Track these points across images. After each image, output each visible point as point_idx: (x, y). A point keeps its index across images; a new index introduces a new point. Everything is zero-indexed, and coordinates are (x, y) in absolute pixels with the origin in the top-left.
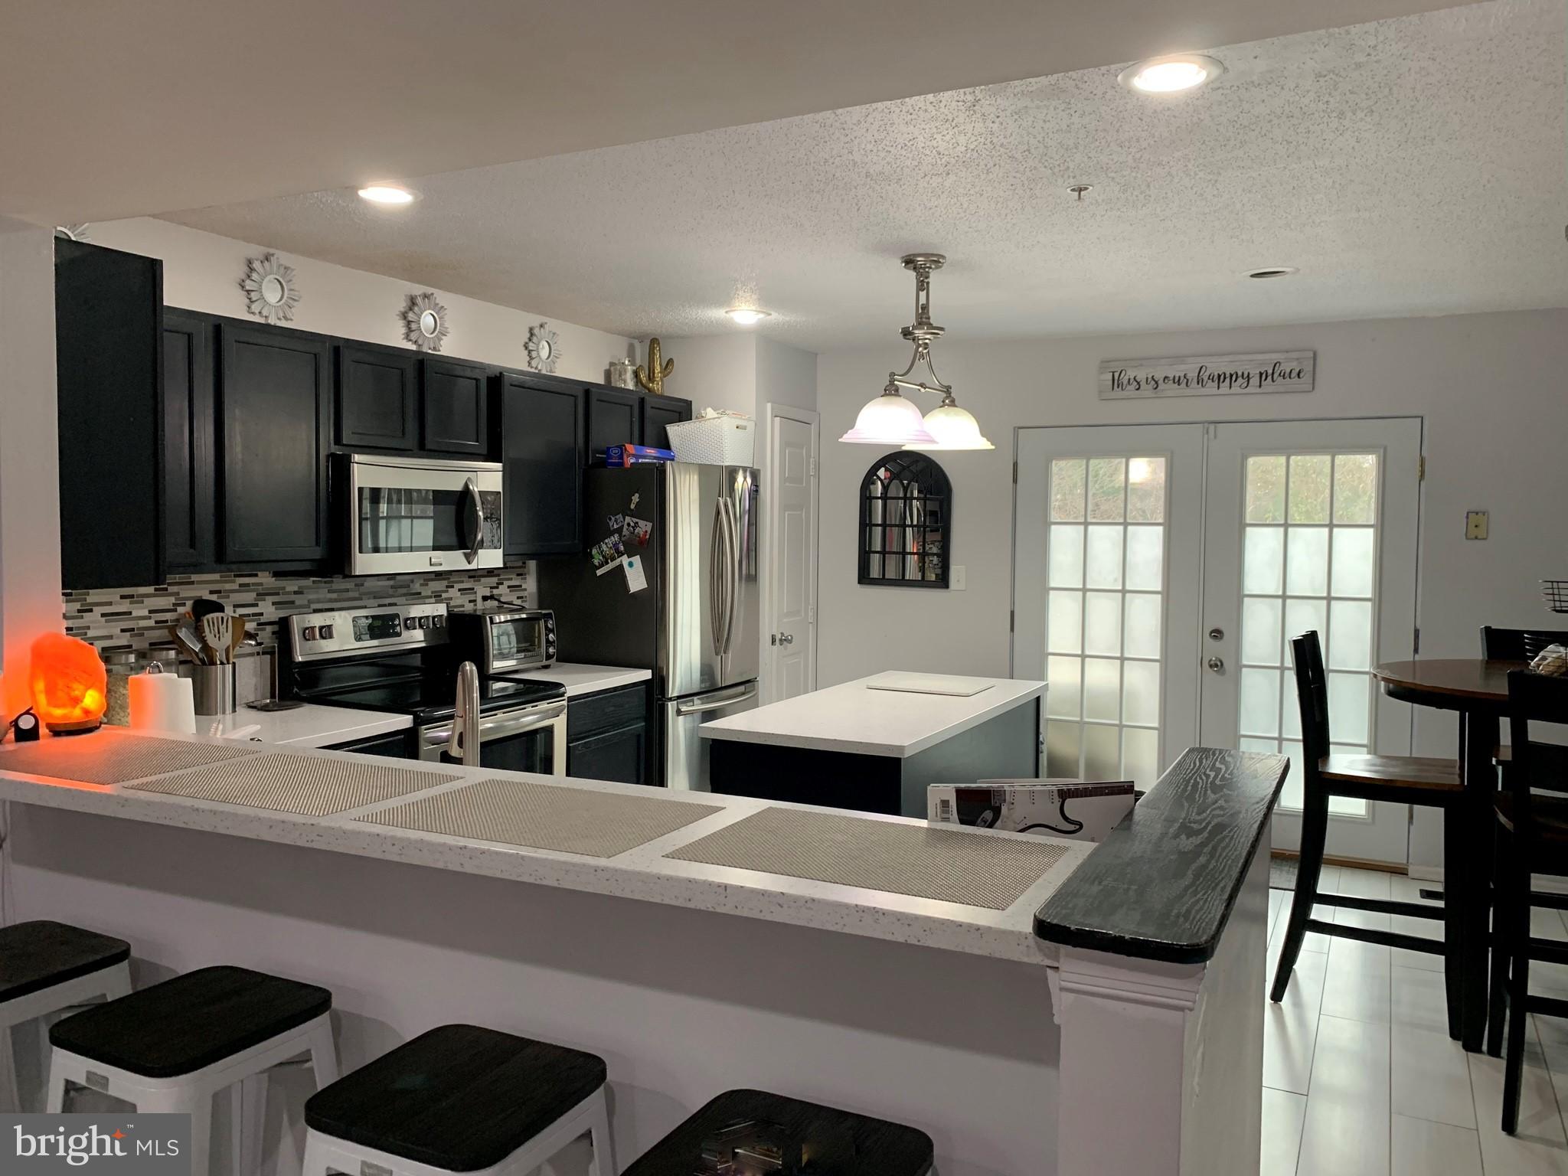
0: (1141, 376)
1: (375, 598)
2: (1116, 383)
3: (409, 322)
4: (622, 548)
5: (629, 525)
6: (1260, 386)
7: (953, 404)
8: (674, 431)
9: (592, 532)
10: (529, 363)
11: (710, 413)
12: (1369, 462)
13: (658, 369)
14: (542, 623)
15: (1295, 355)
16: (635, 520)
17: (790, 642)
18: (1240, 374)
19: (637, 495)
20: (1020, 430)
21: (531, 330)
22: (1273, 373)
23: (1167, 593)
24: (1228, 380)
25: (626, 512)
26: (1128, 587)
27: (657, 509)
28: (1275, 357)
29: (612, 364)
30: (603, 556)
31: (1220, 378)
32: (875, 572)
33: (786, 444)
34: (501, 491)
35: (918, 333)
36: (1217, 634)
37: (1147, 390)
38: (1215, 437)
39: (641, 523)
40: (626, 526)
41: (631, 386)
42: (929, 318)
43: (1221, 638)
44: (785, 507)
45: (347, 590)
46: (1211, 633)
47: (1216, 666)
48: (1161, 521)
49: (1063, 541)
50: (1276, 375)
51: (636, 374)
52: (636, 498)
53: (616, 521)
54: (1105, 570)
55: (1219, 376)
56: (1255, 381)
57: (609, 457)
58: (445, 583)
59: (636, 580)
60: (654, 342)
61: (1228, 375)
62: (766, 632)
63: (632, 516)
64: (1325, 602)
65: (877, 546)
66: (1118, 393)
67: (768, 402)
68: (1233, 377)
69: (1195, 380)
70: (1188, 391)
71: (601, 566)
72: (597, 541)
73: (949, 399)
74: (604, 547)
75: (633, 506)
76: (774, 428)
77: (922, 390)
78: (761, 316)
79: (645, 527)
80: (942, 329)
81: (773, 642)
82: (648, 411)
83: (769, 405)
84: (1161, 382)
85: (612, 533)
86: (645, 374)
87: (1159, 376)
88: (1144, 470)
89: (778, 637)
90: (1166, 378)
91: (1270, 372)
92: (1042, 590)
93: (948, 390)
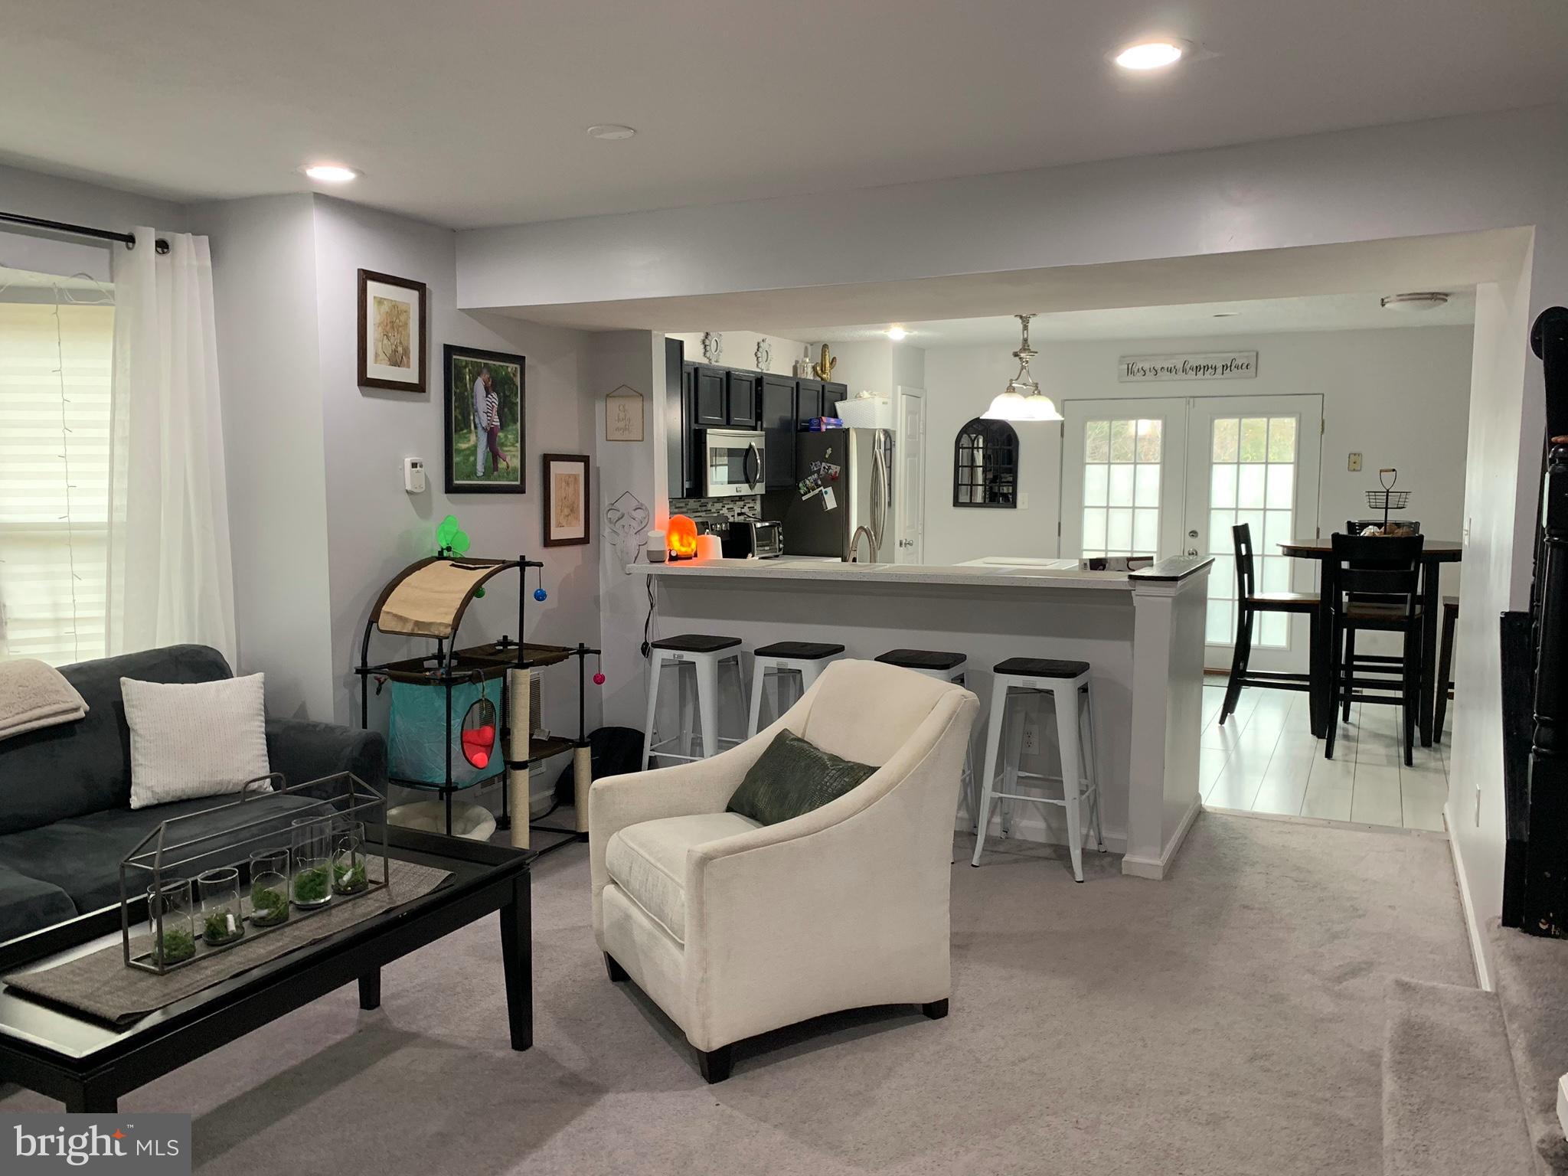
0: (1147, 366)
1: (694, 512)
2: (1130, 371)
3: (705, 346)
4: (820, 483)
5: (824, 468)
6: (1223, 374)
7: (1039, 393)
8: (840, 406)
9: (799, 472)
10: (757, 365)
11: (865, 394)
12: (1290, 423)
13: (828, 365)
14: (776, 528)
15: (1246, 354)
16: (829, 465)
17: (911, 545)
18: (1210, 366)
19: (830, 449)
20: (1066, 402)
21: (758, 343)
22: (1231, 366)
23: (1162, 508)
24: (1202, 370)
25: (823, 459)
26: (1136, 505)
27: (843, 459)
28: (1233, 355)
29: (797, 362)
30: (807, 488)
31: (1198, 369)
32: (964, 498)
33: (909, 412)
34: (764, 447)
35: (1022, 355)
36: (1194, 534)
37: (1150, 375)
38: (1194, 406)
39: (833, 466)
40: (822, 468)
41: (810, 376)
42: (1028, 346)
43: (1197, 536)
44: (908, 455)
45: (682, 507)
46: (1191, 532)
47: (1193, 554)
48: (1158, 461)
49: (1094, 475)
50: (1233, 367)
51: (814, 368)
52: (829, 451)
53: (816, 465)
54: (1121, 495)
55: (1197, 367)
56: (1219, 370)
57: (811, 425)
58: (721, 504)
59: (831, 502)
60: (825, 346)
61: (1202, 367)
62: (898, 537)
63: (827, 462)
64: (1262, 512)
65: (966, 480)
66: (1131, 377)
67: (899, 385)
68: (1206, 368)
69: (1181, 370)
70: (1177, 377)
71: (805, 494)
72: (803, 479)
73: (1037, 390)
74: (807, 482)
75: (827, 456)
76: (902, 401)
77: (1025, 387)
78: (907, 333)
79: (835, 469)
80: (1036, 353)
81: (901, 544)
82: (827, 394)
83: (899, 387)
84: (1159, 371)
85: (814, 472)
86: (820, 369)
87: (1158, 367)
88: (1149, 428)
89: (904, 541)
90: (1162, 368)
91: (1229, 365)
92: (1080, 507)
93: (1036, 386)
